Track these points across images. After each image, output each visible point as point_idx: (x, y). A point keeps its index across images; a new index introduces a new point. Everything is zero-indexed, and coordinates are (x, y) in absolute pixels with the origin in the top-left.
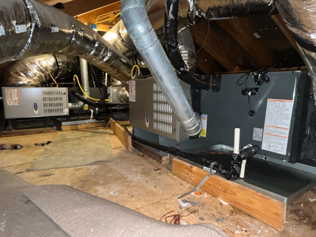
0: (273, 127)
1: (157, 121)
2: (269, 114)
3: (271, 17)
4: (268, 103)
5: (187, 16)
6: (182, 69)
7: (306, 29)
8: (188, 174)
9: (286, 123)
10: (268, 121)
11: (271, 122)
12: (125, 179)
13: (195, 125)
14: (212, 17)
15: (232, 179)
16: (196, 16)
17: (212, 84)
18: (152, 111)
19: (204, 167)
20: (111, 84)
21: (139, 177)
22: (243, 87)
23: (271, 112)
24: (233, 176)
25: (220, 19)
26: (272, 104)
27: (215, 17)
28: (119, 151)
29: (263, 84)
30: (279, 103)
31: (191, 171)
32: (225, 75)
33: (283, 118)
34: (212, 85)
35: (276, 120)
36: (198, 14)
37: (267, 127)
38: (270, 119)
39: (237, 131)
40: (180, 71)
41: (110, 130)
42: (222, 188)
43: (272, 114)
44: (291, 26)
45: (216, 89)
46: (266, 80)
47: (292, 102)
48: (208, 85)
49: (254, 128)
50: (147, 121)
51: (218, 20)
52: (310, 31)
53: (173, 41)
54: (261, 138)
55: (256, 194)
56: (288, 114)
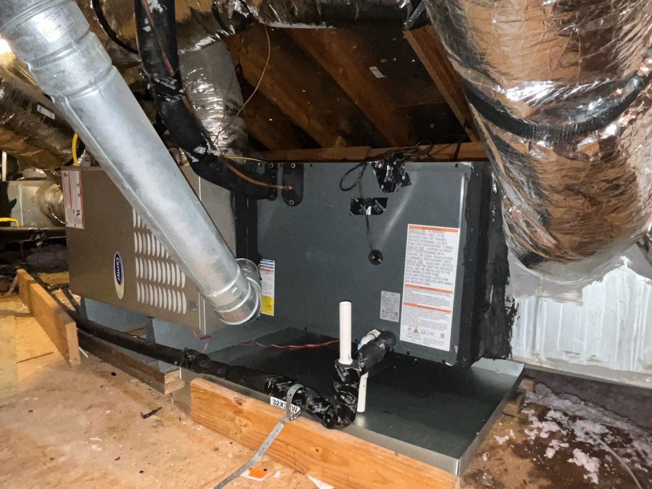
0: (423, 290)
1: (147, 282)
2: (413, 260)
3: (403, 35)
4: (408, 234)
5: (213, 9)
6: (201, 150)
7: (495, 75)
8: (233, 420)
9: (447, 280)
10: (410, 274)
11: (417, 277)
12: (52, 459)
13: (241, 298)
14: (274, 18)
15: (337, 426)
16: (235, 13)
17: (282, 187)
18: (131, 255)
19: (272, 398)
20: (19, 172)
21: (94, 447)
22: (355, 195)
23: (416, 255)
24: (339, 419)
25: (295, 26)
26: (418, 237)
27: (282, 20)
28: (39, 366)
29: (395, 190)
30: (431, 235)
31: (239, 412)
32: (311, 165)
33: (441, 268)
34: (283, 190)
35: (427, 273)
36: (239, 9)
37: (410, 288)
38: (414, 272)
39: (345, 309)
40: (197, 155)
41: (20, 303)
42: (317, 451)
43: (419, 258)
44: (461, 64)
45: (293, 197)
46: (403, 181)
47: (457, 231)
48: (272, 189)
49: (383, 292)
50: (119, 282)
51: (289, 29)
52: (504, 80)
53: (167, 74)
54: (398, 316)
55: (393, 459)
56: (451, 259)
